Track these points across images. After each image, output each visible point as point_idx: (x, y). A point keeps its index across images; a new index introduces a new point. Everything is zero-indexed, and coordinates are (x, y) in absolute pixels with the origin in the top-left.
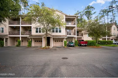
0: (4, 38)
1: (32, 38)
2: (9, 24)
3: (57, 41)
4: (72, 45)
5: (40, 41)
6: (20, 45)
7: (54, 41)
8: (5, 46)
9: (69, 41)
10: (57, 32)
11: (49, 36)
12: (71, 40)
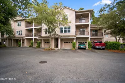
0: (21, 39)
1: (42, 39)
2: (26, 27)
3: (67, 42)
4: (82, 47)
5: (47, 42)
6: (33, 46)
7: (63, 43)
8: (22, 46)
9: (81, 42)
10: (65, 31)
11: (57, 37)
12: (82, 42)
